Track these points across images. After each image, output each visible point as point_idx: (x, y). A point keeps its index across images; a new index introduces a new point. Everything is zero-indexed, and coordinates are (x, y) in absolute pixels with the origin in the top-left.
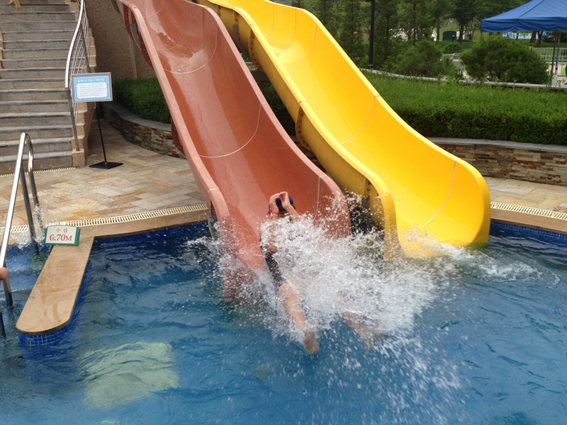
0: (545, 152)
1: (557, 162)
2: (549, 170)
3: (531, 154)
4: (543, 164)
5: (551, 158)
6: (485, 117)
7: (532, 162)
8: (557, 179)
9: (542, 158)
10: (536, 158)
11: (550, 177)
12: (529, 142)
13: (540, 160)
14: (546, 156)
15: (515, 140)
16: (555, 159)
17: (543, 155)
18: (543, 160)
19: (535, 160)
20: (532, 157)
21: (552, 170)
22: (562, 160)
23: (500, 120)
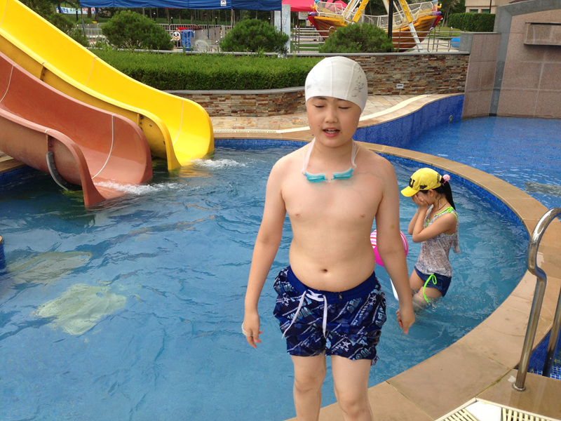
0: (211, 95)
1: (220, 101)
2: (216, 106)
3: (204, 97)
4: (212, 103)
5: (216, 99)
6: (165, 73)
7: (205, 103)
8: (222, 112)
9: (211, 99)
10: (207, 99)
11: (217, 111)
12: (199, 89)
13: (210, 100)
14: (213, 97)
15: (190, 89)
16: (219, 99)
17: (211, 97)
18: (212, 101)
19: (207, 101)
20: (204, 99)
21: (218, 106)
22: (223, 99)
23: (176, 75)
